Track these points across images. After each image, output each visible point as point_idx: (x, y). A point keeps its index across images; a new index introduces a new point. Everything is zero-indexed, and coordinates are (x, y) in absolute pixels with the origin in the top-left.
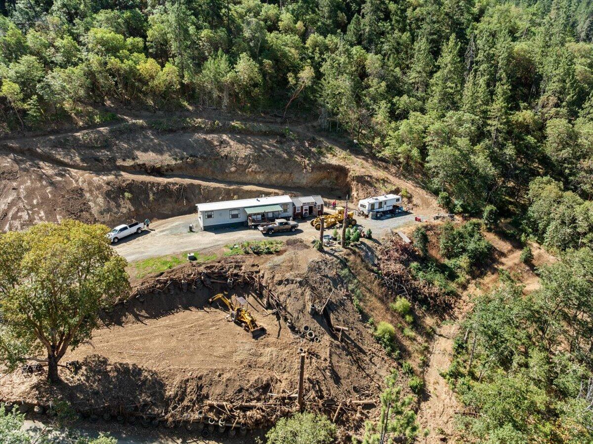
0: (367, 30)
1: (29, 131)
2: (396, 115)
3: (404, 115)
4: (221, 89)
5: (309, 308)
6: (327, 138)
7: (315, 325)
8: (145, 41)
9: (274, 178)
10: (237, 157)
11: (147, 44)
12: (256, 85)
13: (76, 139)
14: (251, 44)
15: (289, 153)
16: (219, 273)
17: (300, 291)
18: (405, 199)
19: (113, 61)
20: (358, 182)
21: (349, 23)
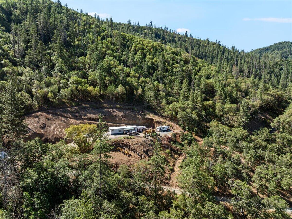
0: (160, 76)
1: (54, 108)
2: (169, 103)
3: (171, 103)
4: (113, 95)
5: (142, 150)
6: (147, 110)
7: (144, 154)
8: (88, 80)
9: (130, 122)
10: (119, 116)
11: (88, 81)
12: (124, 94)
13: (69, 110)
14: (122, 82)
15: (135, 115)
16: (118, 143)
17: (140, 146)
18: (171, 128)
19: (80, 87)
20: (157, 123)
21: (154, 73)
